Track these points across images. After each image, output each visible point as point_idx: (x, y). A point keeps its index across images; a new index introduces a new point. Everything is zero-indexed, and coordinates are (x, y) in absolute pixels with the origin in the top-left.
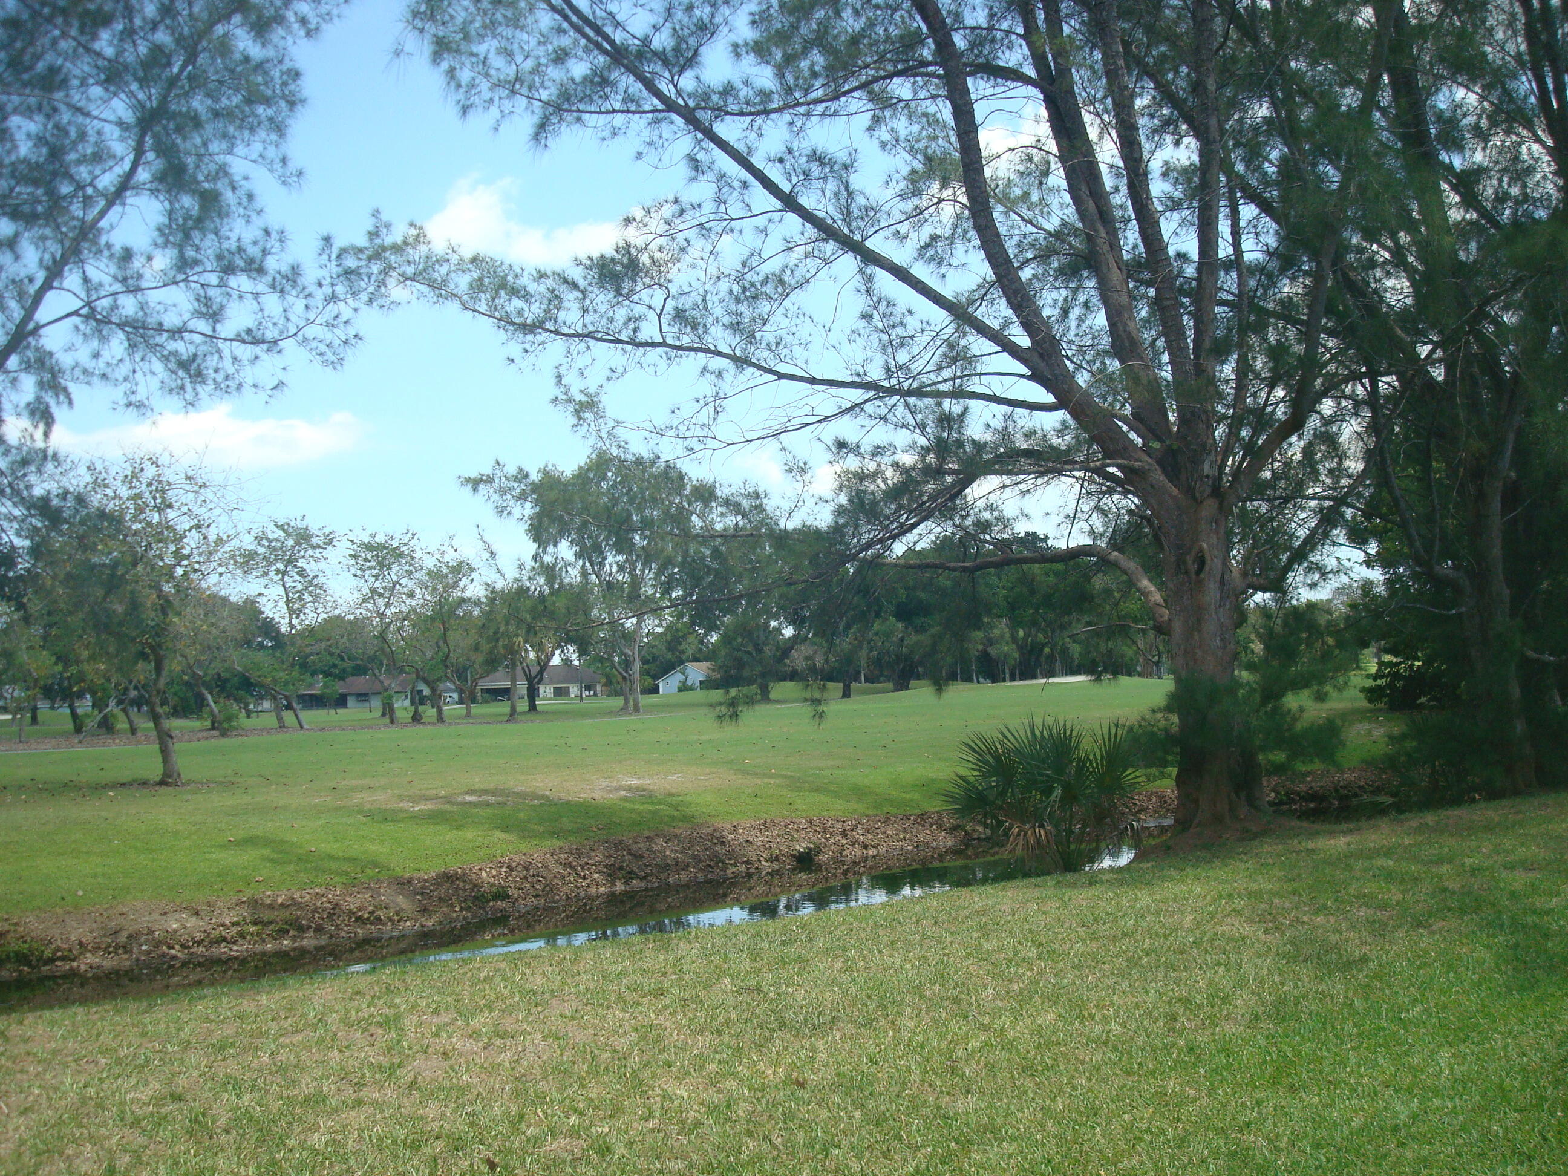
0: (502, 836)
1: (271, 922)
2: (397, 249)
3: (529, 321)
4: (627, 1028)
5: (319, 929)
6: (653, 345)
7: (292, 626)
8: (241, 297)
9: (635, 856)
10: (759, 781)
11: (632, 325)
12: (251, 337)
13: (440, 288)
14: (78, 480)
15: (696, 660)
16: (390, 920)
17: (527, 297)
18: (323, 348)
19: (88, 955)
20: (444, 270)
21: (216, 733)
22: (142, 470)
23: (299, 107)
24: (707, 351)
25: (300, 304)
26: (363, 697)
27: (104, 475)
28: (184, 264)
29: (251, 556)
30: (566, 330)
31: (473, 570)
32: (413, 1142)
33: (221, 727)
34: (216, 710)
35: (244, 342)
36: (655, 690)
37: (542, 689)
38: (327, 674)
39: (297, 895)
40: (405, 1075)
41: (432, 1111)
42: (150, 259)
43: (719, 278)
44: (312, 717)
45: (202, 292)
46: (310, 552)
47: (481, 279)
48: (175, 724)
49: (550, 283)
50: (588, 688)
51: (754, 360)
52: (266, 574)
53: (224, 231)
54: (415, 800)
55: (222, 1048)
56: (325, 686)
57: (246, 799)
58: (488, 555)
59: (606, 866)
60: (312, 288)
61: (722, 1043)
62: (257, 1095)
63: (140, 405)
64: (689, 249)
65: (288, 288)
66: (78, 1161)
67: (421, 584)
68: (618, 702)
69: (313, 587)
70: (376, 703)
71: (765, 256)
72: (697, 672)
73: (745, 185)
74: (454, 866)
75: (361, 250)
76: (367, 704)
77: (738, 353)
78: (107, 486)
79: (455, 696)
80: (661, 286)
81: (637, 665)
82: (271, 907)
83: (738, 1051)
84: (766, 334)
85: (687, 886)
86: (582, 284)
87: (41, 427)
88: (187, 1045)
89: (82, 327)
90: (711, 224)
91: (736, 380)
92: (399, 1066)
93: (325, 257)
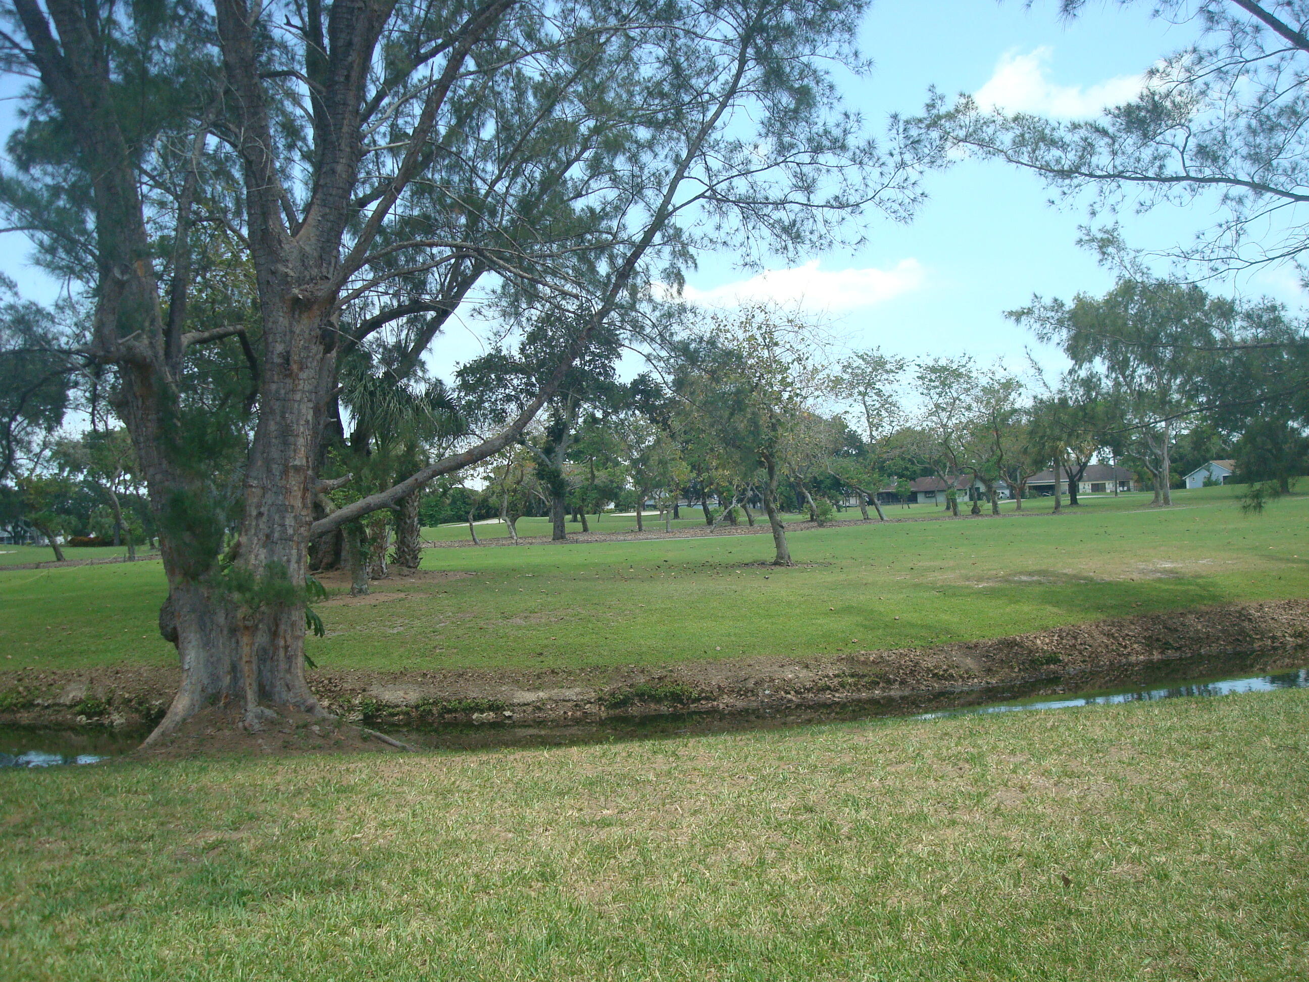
0: (1055, 610)
1: (864, 676)
2: (950, 116)
3: (1066, 168)
4: (1178, 774)
5: (903, 682)
6: (1178, 179)
7: (872, 437)
8: (828, 171)
9: (1169, 629)
10: (1283, 566)
11: (1157, 163)
12: (838, 203)
13: (988, 146)
14: (705, 328)
15: (1220, 458)
16: (961, 677)
17: (1064, 146)
18: (896, 206)
19: (725, 696)
20: (990, 130)
21: (815, 524)
22: (753, 316)
23: (865, 8)
24: (1228, 180)
25: (876, 172)
26: (930, 494)
27: (725, 322)
28: (783, 149)
29: (838, 381)
30: (1099, 173)
31: (1021, 386)
32: (999, 857)
33: (818, 519)
34: (814, 506)
35: (832, 207)
36: (1183, 485)
37: (1081, 485)
38: (901, 476)
39: (885, 655)
40: (990, 803)
41: (1014, 833)
42: (756, 147)
43: (1237, 115)
44: (889, 510)
45: (798, 170)
46: (885, 376)
47: (1022, 135)
48: (785, 517)
49: (1083, 132)
50: (1122, 484)
51: (1272, 186)
52: (851, 395)
53: (814, 118)
54: (980, 579)
55: (842, 772)
56: (900, 486)
57: (843, 577)
58: (1033, 371)
59: (1145, 638)
60: (885, 158)
61: (1264, 793)
62: (872, 811)
63: (753, 265)
64: (1209, 92)
65: (866, 160)
66: (736, 854)
67: (977, 400)
68: (1150, 495)
69: (888, 405)
70: (941, 499)
71: (1279, 91)
72: (1221, 469)
73: (1257, 29)
74: (1014, 634)
75: (920, 121)
76: (933, 500)
77: (1256, 180)
78: (728, 331)
79: (1007, 492)
80: (1183, 125)
81: (1167, 463)
82: (865, 663)
83: (1280, 800)
84: (1283, 161)
85: (1217, 657)
86: (1111, 130)
87: (676, 286)
88: (814, 769)
89: (707, 206)
90: (1227, 68)
91: (1254, 205)
92: (986, 795)
93: (894, 131)
